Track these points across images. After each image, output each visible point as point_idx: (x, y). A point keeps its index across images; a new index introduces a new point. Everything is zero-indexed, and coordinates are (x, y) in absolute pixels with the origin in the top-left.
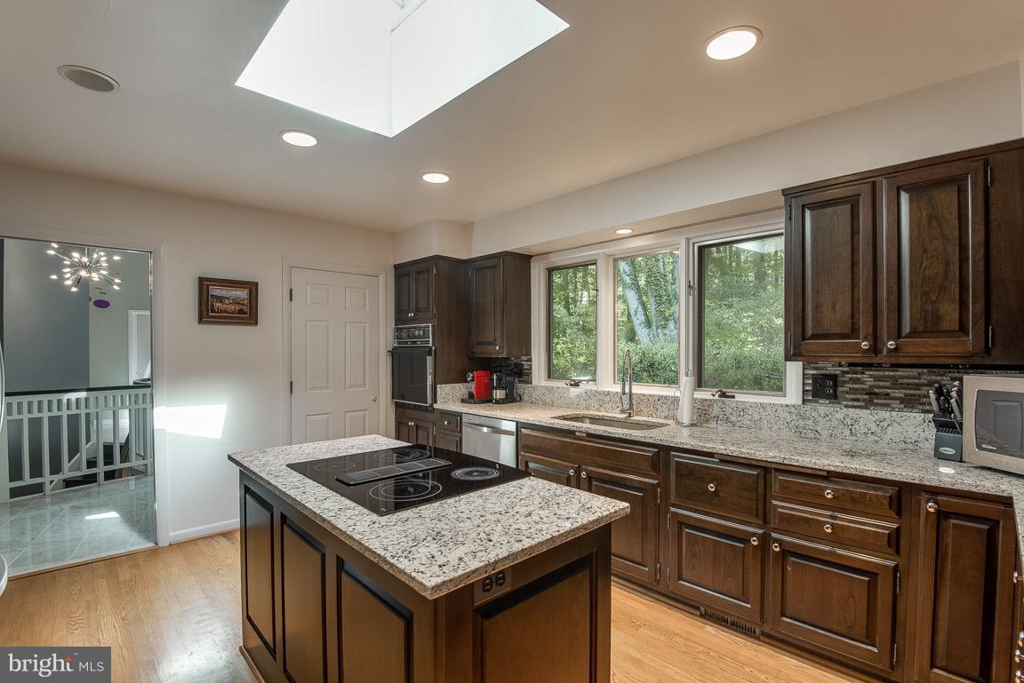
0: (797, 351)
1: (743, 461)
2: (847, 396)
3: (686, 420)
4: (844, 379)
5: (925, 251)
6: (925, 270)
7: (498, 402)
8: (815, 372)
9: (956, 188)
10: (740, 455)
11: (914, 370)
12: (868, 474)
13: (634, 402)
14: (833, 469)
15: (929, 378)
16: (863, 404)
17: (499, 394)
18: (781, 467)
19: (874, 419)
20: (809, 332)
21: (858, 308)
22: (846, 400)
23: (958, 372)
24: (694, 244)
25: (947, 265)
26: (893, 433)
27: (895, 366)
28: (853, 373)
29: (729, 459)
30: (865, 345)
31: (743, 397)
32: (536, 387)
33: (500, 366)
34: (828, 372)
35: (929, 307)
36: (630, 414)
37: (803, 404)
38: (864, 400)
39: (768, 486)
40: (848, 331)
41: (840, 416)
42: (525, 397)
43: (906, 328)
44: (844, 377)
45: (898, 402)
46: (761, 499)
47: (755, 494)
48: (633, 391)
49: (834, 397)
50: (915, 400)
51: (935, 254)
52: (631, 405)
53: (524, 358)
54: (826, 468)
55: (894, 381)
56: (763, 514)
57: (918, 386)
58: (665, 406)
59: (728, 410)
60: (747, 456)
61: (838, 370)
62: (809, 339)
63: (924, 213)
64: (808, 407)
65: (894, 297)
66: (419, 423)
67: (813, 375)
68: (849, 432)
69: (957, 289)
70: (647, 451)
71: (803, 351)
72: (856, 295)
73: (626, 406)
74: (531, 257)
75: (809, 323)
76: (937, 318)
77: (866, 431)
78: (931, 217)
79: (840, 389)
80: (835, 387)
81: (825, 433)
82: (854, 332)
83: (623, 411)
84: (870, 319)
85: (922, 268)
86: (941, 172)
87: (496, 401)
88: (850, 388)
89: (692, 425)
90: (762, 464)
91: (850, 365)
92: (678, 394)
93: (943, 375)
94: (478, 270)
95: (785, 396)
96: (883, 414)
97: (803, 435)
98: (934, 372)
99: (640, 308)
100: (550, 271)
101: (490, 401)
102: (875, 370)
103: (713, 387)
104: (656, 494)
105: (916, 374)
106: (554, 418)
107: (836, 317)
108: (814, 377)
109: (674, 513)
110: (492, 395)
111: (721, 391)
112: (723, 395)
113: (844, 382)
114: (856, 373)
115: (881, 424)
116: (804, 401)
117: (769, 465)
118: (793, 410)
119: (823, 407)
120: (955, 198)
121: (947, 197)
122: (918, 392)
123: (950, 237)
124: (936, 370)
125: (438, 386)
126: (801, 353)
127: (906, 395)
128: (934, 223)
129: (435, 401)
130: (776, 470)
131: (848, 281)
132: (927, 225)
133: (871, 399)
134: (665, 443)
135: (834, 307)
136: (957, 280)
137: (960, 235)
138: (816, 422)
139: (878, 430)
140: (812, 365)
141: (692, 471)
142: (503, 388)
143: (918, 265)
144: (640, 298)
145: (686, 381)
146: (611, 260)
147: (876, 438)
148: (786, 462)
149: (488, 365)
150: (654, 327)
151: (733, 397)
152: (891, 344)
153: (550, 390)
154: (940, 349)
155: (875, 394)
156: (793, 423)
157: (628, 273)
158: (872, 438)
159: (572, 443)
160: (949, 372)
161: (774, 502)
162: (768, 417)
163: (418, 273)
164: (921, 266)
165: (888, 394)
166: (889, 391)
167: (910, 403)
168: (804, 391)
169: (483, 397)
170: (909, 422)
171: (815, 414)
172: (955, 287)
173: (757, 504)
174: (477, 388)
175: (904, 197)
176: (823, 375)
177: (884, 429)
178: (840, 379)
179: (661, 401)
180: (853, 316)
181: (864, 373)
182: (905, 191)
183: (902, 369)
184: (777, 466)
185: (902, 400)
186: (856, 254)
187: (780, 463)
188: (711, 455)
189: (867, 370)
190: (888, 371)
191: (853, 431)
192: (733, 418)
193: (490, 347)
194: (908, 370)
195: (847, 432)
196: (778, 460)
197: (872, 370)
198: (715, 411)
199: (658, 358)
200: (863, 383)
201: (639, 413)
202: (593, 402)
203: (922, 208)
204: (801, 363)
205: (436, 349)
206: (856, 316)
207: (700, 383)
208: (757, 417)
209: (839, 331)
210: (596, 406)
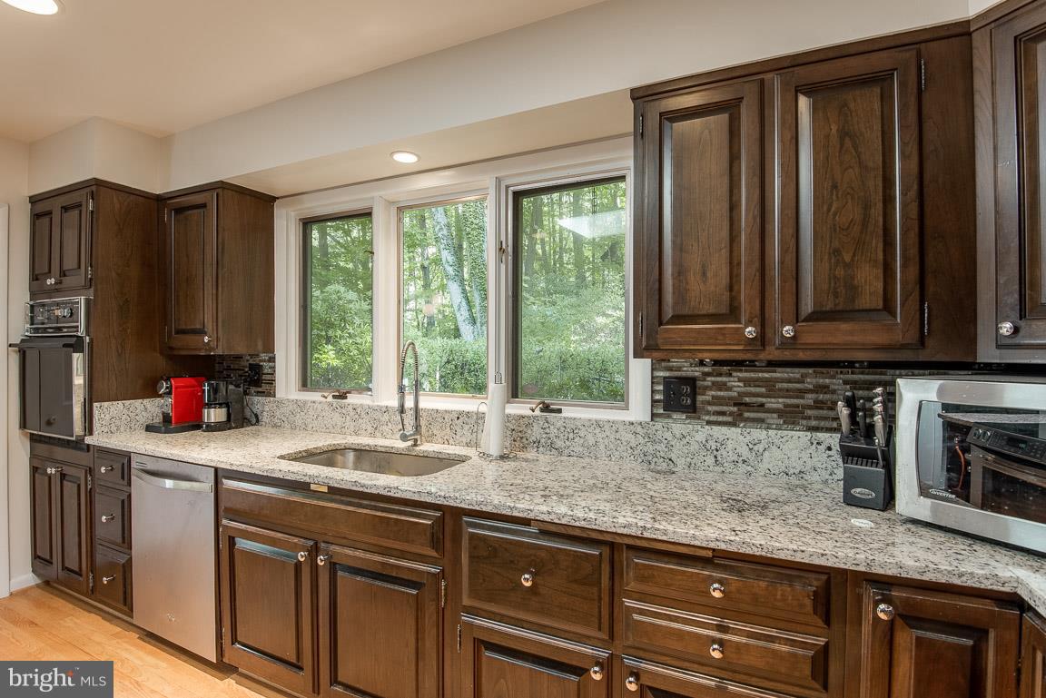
0: (652, 342)
1: (577, 533)
2: (710, 408)
3: (494, 450)
4: (706, 383)
5: (835, 187)
6: (835, 214)
7: (212, 428)
8: (667, 374)
9: (879, 91)
10: (573, 523)
11: (797, 370)
12: (782, 555)
13: (423, 423)
14: (723, 546)
15: (814, 381)
16: (729, 419)
17: (214, 415)
18: (639, 543)
19: (746, 440)
20: (669, 312)
21: (738, 275)
22: (708, 413)
23: (852, 373)
24: (507, 187)
25: (867, 207)
26: (771, 460)
27: (773, 364)
28: (717, 376)
29: (553, 529)
30: (750, 331)
31: (574, 412)
32: (281, 402)
33: (229, 368)
34: (684, 374)
35: (840, 272)
36: (416, 440)
37: (652, 420)
38: (731, 414)
39: (616, 578)
40: (724, 310)
41: (701, 437)
42: (265, 418)
43: (808, 306)
44: (705, 380)
45: (775, 415)
46: (606, 599)
47: (595, 590)
48: (421, 405)
49: (692, 410)
50: (796, 412)
51: (849, 190)
52: (417, 427)
53: (264, 356)
54: (712, 545)
55: (770, 384)
56: (611, 624)
57: (801, 393)
58: (467, 427)
59: (553, 431)
60: (583, 524)
61: (696, 372)
62: (667, 323)
63: (834, 128)
64: (659, 425)
65: (790, 258)
66: (67, 470)
67: (665, 378)
68: (714, 460)
69: (881, 246)
70: (425, 517)
71: (660, 341)
72: (735, 254)
73: (409, 430)
74: (274, 199)
75: (669, 297)
76: (853, 290)
77: (735, 458)
78: (844, 134)
79: (700, 398)
80: (694, 394)
81: (681, 463)
82: (733, 313)
83: (404, 438)
84: (756, 292)
85: (831, 214)
86: (856, 66)
87: (207, 426)
88: (713, 396)
89: (503, 457)
90: (608, 538)
91: (716, 363)
92: (483, 408)
93: (833, 377)
94: (179, 210)
95: (627, 408)
96: (758, 433)
97: (652, 466)
98: (823, 373)
99: (464, 303)
100: (307, 223)
101: (198, 427)
102: (746, 371)
103: (532, 396)
104: (438, 593)
105: (798, 376)
106: (282, 457)
107: (708, 288)
108: (667, 381)
109: (465, 622)
110: (200, 416)
111: (543, 403)
112: (546, 408)
113: (706, 388)
114: (720, 375)
115: (756, 448)
116: (653, 416)
117: (619, 540)
118: (639, 429)
119: (679, 425)
120: (877, 106)
121: (865, 104)
122: (802, 401)
123: (871, 164)
124: (824, 370)
125: (95, 404)
126: (657, 345)
127: (786, 406)
128: (848, 142)
129: (89, 429)
130: (629, 547)
131: (725, 233)
132: (838, 146)
133: (742, 412)
134: (452, 503)
135: (704, 274)
136: (881, 232)
137: (884, 162)
138: (670, 447)
139: (751, 457)
140: (663, 364)
141: (495, 549)
142: (221, 405)
143: (825, 208)
144: (464, 291)
145: (496, 389)
146: (394, 211)
147: (749, 468)
148: (646, 535)
149: (206, 367)
150: (478, 324)
151: (559, 411)
152: (788, 331)
153: (301, 406)
154: (856, 339)
155: (746, 404)
156: (640, 448)
157: (451, 263)
158: (743, 468)
159: (303, 504)
160: (841, 372)
161: (629, 603)
162: (606, 441)
163: (65, 209)
164: (829, 210)
165: (762, 405)
166: (764, 400)
167: (791, 417)
168: (654, 402)
169: (186, 420)
170: (791, 445)
171: (668, 435)
172: (877, 244)
173: (600, 608)
174: (176, 405)
175: (804, 103)
176: (676, 378)
177: (759, 455)
178: (699, 383)
179: (461, 419)
180: (731, 288)
181: (730, 375)
182: (804, 94)
183: (780, 369)
184: (630, 542)
185: (781, 413)
186: (735, 191)
187: (637, 537)
188: (526, 522)
189: (736, 371)
190: (762, 372)
191: (719, 458)
192: (559, 443)
193: (196, 337)
194: (788, 370)
195: (710, 460)
196: (633, 531)
197: (741, 371)
198: (536, 432)
199: (469, 356)
200: (730, 389)
201: (431, 438)
202: (365, 424)
203: (831, 120)
204: (650, 360)
205: (91, 340)
206: (736, 288)
207: (515, 392)
208: (592, 441)
209: (712, 311)
210: (370, 429)
